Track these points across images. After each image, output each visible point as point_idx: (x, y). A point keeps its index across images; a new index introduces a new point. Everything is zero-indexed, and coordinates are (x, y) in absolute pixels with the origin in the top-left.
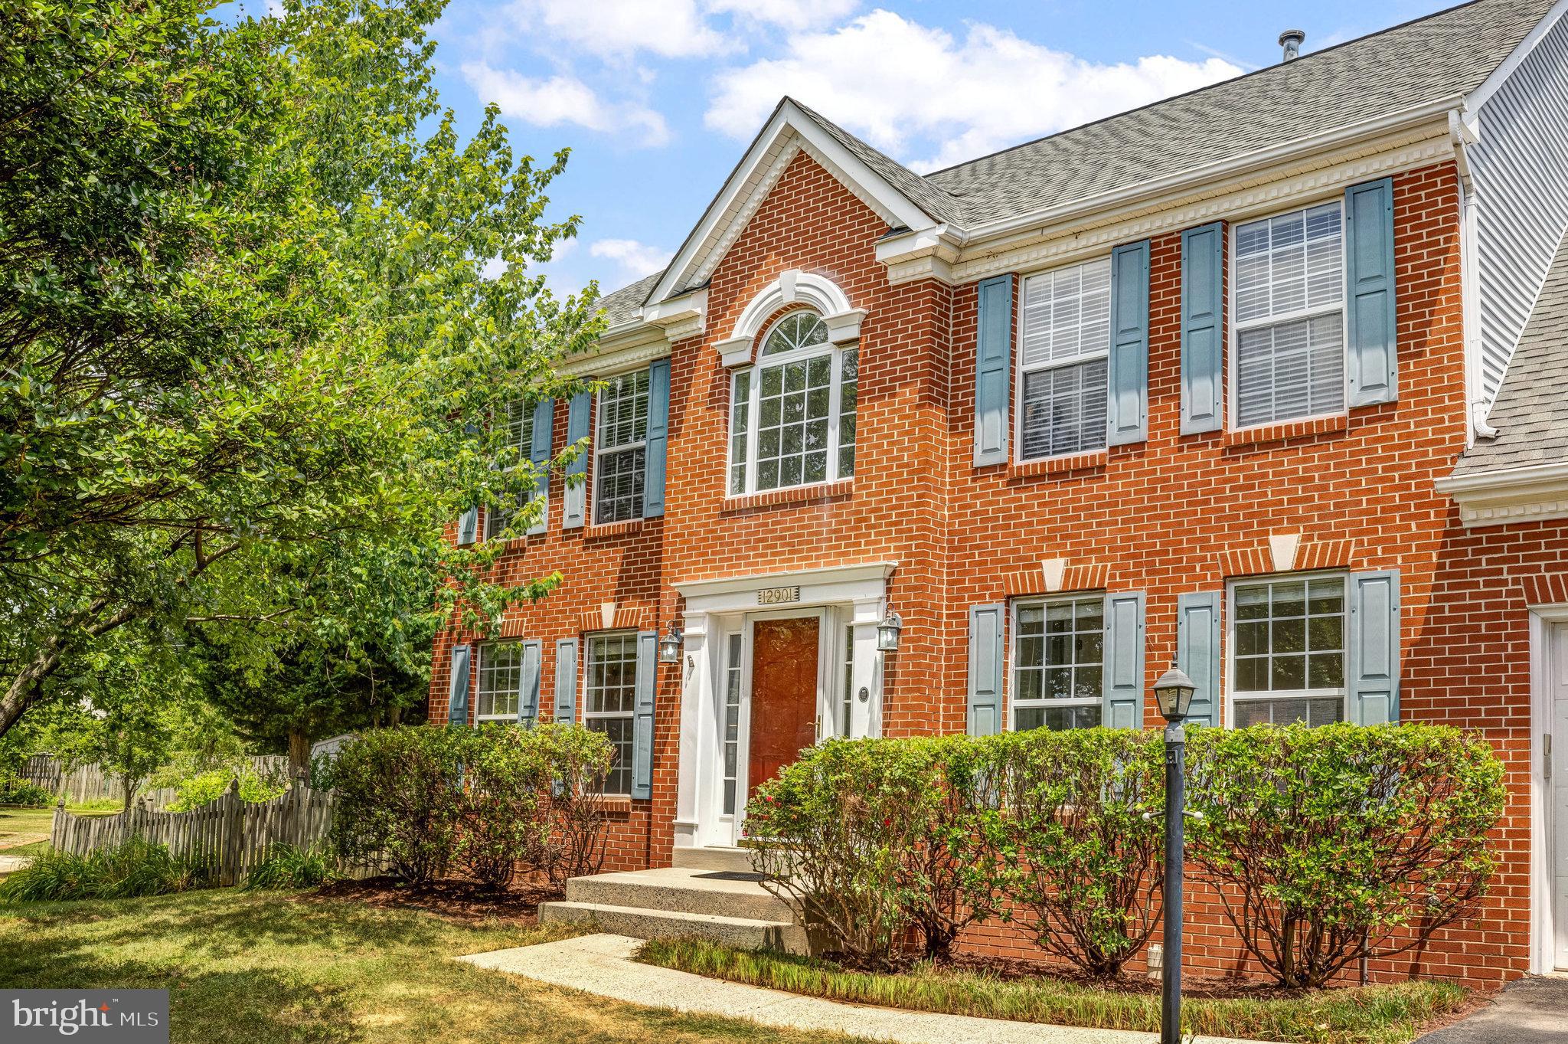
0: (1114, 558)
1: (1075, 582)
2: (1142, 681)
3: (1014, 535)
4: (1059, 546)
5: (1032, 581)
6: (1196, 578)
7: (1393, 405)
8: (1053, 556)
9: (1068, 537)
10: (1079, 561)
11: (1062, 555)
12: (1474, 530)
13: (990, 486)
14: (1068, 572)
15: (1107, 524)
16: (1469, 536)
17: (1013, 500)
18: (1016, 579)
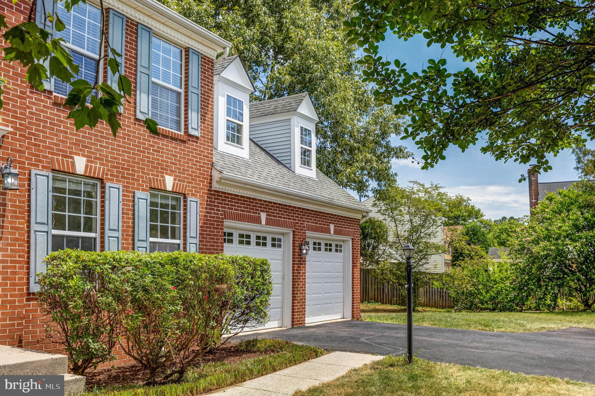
0: (107, 166)
1: (90, 172)
2: (120, 228)
3: (56, 135)
4: (81, 150)
5: (68, 165)
6: (139, 185)
7: (197, 138)
8: (78, 155)
9: (86, 147)
10: (92, 162)
11: (83, 155)
12: (215, 191)
13: (42, 101)
14: (87, 166)
15: (105, 147)
16: (213, 193)
17: (57, 115)
18: (59, 161)
